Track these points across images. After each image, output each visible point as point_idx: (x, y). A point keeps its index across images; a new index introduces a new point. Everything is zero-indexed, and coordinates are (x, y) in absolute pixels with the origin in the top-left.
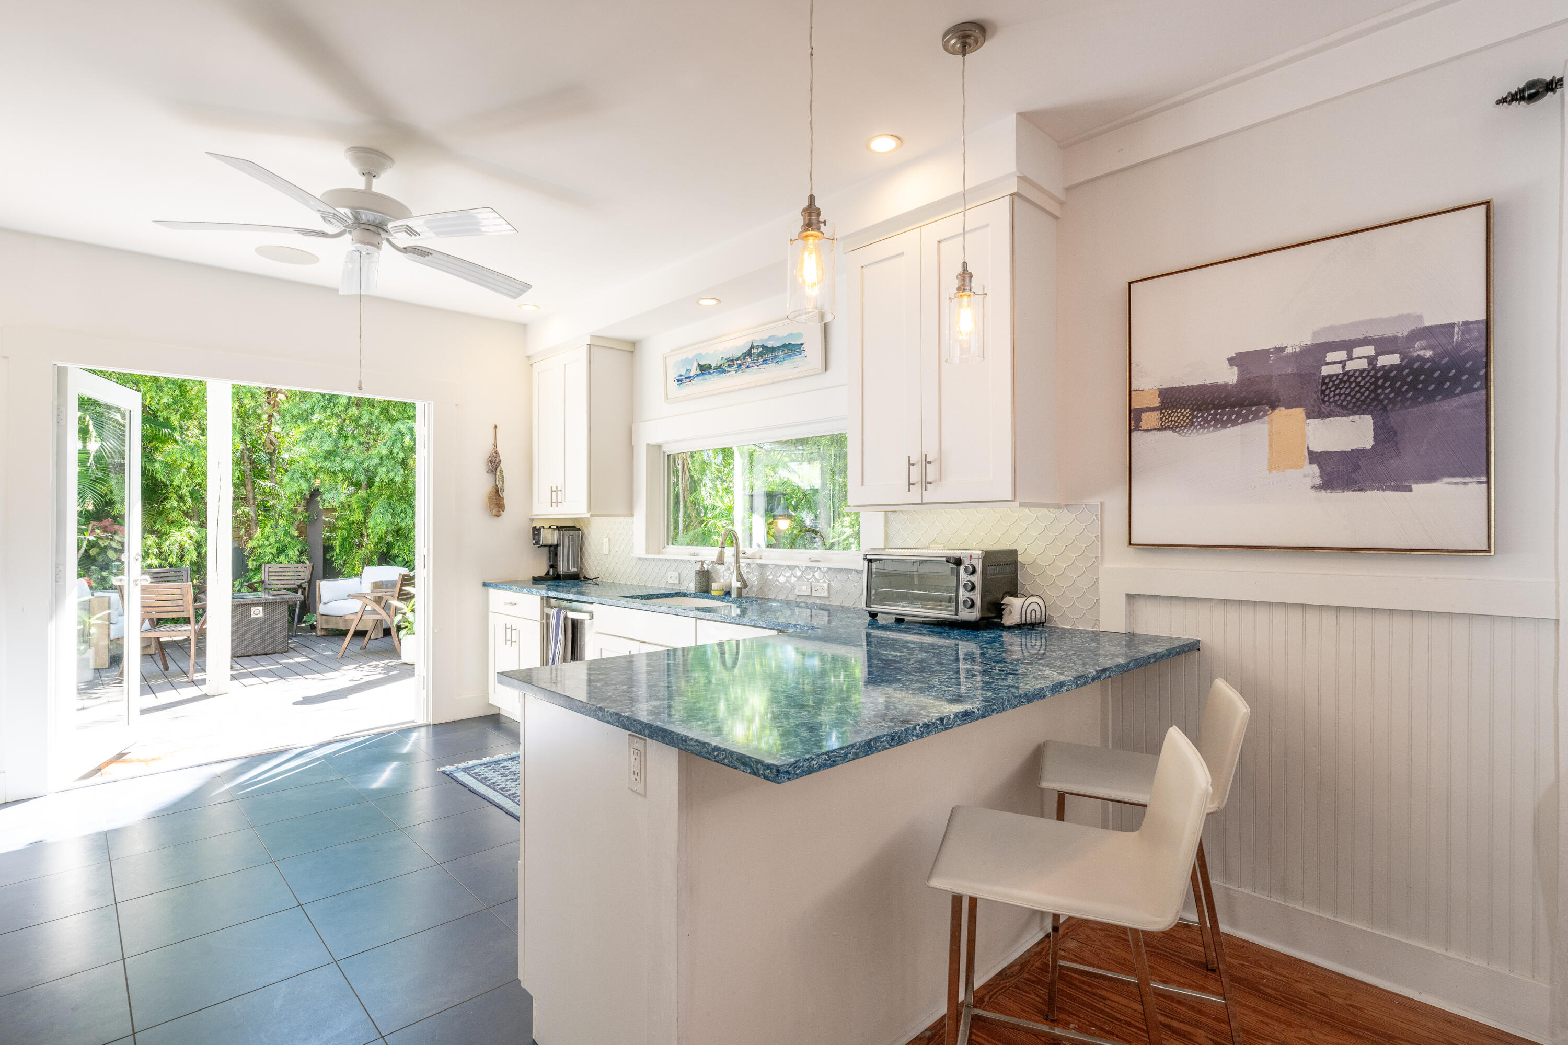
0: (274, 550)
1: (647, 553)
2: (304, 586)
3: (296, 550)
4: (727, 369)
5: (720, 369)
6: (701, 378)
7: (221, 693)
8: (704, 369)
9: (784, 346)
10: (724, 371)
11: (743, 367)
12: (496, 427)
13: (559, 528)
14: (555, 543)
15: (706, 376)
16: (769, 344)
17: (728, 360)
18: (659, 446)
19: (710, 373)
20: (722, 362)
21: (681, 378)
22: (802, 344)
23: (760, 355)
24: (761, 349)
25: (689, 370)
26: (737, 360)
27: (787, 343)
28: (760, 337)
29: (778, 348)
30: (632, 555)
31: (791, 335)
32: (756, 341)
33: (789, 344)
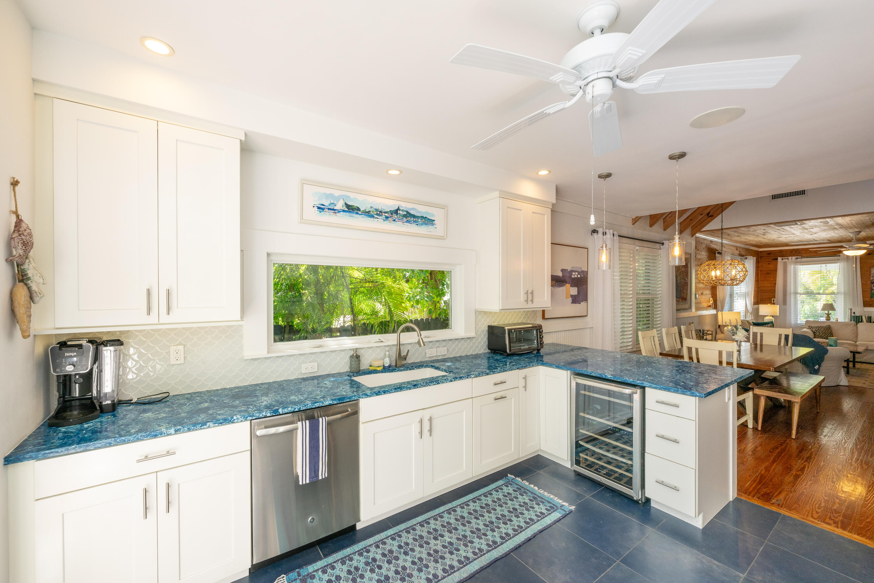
1: (268, 352)
4: (376, 216)
5: (368, 214)
6: (348, 214)
8: (351, 209)
9: (422, 217)
10: (372, 217)
11: (390, 219)
15: (354, 215)
16: (412, 212)
17: (376, 210)
18: (269, 255)
19: (357, 213)
20: (371, 210)
21: (323, 207)
22: (434, 220)
23: (404, 216)
24: (406, 213)
25: (335, 204)
26: (385, 213)
27: (424, 216)
28: (405, 206)
29: (418, 217)
31: (427, 213)
32: (402, 207)
33: (426, 217)
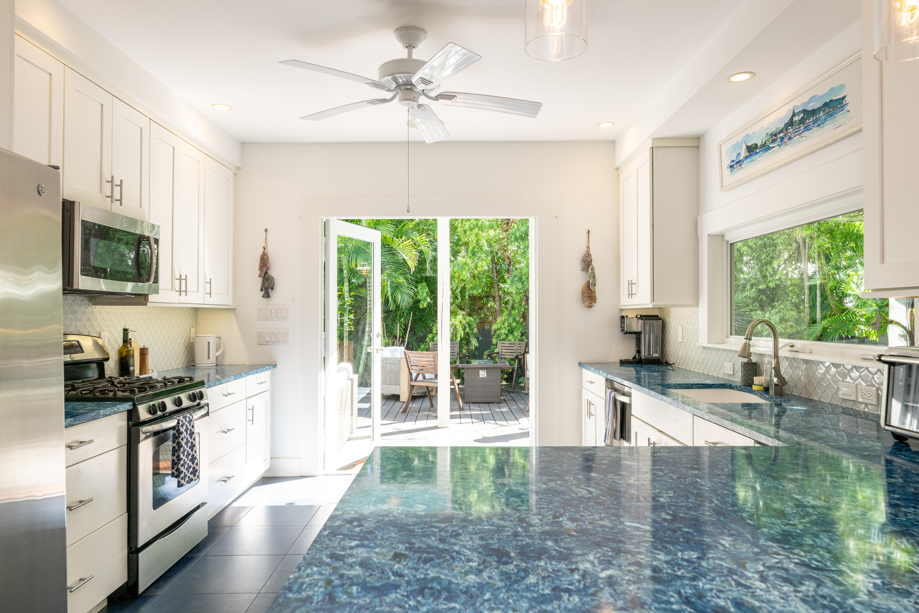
0: (506, 332)
1: (709, 342)
2: (519, 357)
3: (519, 332)
4: (771, 145)
5: (765, 147)
6: (749, 160)
7: (443, 426)
8: (752, 150)
9: (826, 105)
10: (769, 148)
11: (785, 140)
12: (589, 232)
13: (642, 317)
14: (639, 330)
15: (754, 157)
16: (810, 108)
17: (772, 135)
18: (723, 236)
19: (756, 153)
20: (767, 139)
21: (733, 163)
22: (844, 98)
23: (802, 121)
24: (802, 115)
25: (739, 154)
26: (780, 133)
27: (828, 101)
28: (799, 103)
29: (819, 109)
30: (697, 344)
31: (833, 90)
32: (796, 107)
33: (831, 101)
